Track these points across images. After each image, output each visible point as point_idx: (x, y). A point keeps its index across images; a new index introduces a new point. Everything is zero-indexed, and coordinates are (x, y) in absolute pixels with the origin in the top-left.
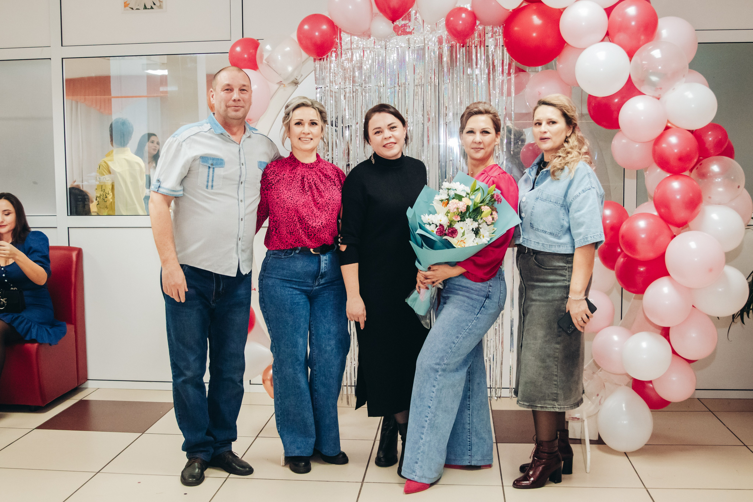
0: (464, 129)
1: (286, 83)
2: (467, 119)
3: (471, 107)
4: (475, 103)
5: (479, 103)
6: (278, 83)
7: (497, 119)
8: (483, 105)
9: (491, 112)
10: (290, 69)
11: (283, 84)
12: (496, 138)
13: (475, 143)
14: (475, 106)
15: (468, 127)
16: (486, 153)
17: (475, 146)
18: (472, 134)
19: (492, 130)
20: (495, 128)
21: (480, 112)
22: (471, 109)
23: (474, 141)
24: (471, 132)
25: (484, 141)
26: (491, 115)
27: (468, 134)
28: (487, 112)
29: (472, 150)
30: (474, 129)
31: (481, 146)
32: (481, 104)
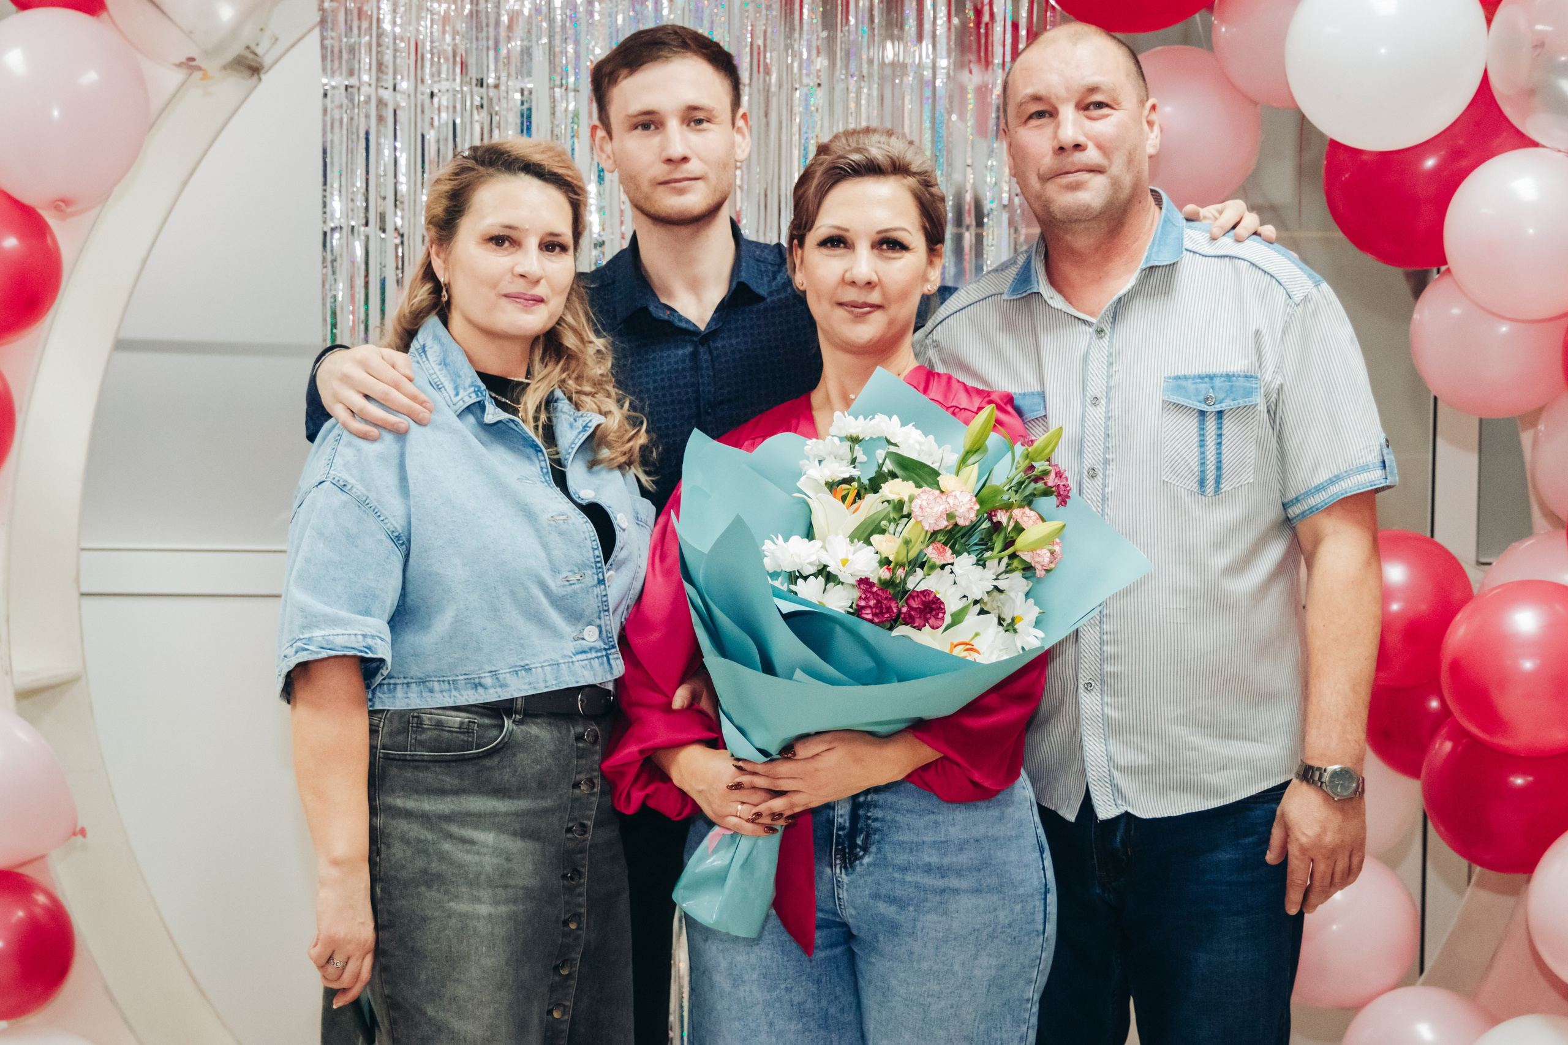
0: (810, 230)
1: (212, 66)
2: (823, 192)
3: (839, 147)
4: (854, 132)
5: (868, 131)
6: (180, 65)
7: (932, 195)
8: (884, 139)
9: (914, 168)
10: (227, 14)
11: (199, 68)
12: (929, 269)
13: (853, 283)
14: (854, 145)
15: (826, 222)
16: (891, 323)
17: (851, 295)
18: (840, 251)
19: (917, 240)
20: (925, 229)
21: (871, 169)
22: (841, 153)
23: (848, 275)
24: (837, 241)
25: (884, 279)
26: (911, 181)
27: (825, 251)
28: (898, 168)
29: (840, 313)
30: (847, 230)
31: (875, 297)
32: (876, 138)
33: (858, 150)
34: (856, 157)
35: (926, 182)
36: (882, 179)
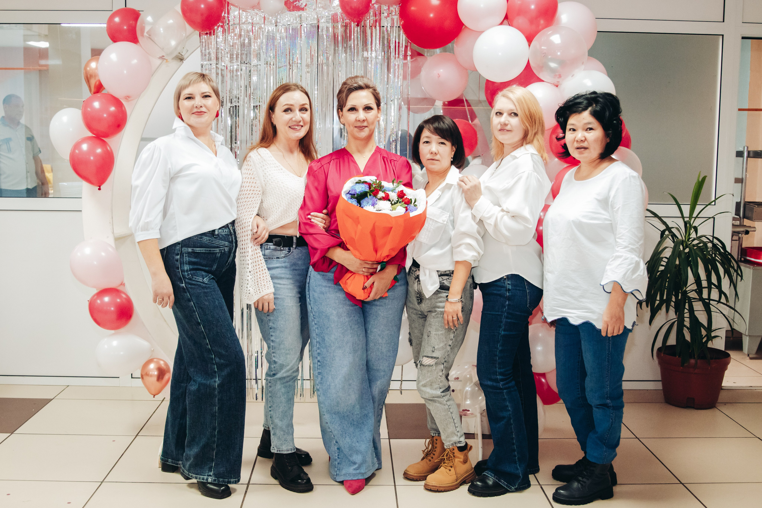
8: (362, 79)
12: (378, 114)
13: (359, 121)
15: (350, 104)
16: (370, 130)
17: (359, 124)
18: (354, 112)
19: (374, 106)
20: (376, 103)
21: (360, 88)
22: (351, 84)
23: (357, 119)
24: (353, 109)
25: (367, 118)
26: (371, 90)
27: (350, 112)
28: (367, 87)
29: (356, 129)
30: (356, 106)
31: (365, 124)
32: (359, 79)
33: (356, 83)
34: (355, 85)
35: (375, 90)
36: (363, 90)
